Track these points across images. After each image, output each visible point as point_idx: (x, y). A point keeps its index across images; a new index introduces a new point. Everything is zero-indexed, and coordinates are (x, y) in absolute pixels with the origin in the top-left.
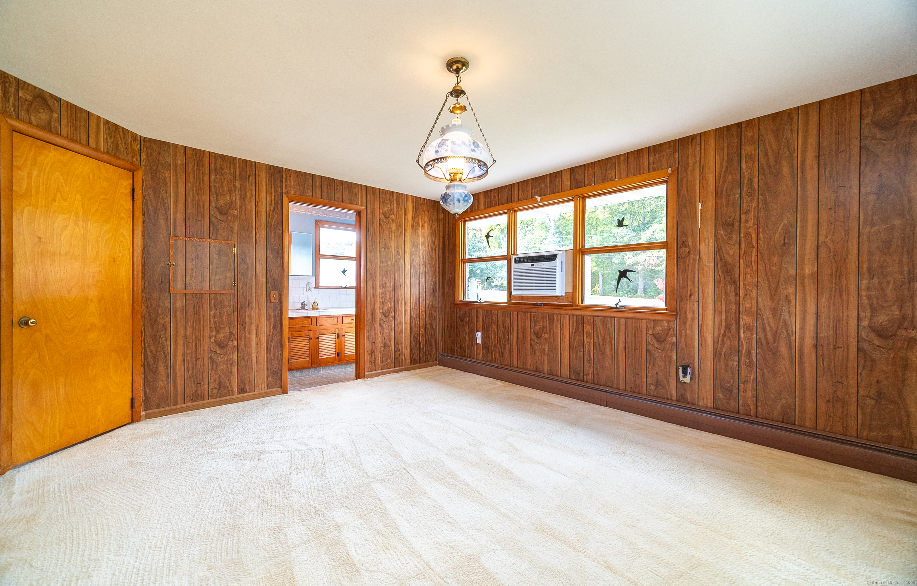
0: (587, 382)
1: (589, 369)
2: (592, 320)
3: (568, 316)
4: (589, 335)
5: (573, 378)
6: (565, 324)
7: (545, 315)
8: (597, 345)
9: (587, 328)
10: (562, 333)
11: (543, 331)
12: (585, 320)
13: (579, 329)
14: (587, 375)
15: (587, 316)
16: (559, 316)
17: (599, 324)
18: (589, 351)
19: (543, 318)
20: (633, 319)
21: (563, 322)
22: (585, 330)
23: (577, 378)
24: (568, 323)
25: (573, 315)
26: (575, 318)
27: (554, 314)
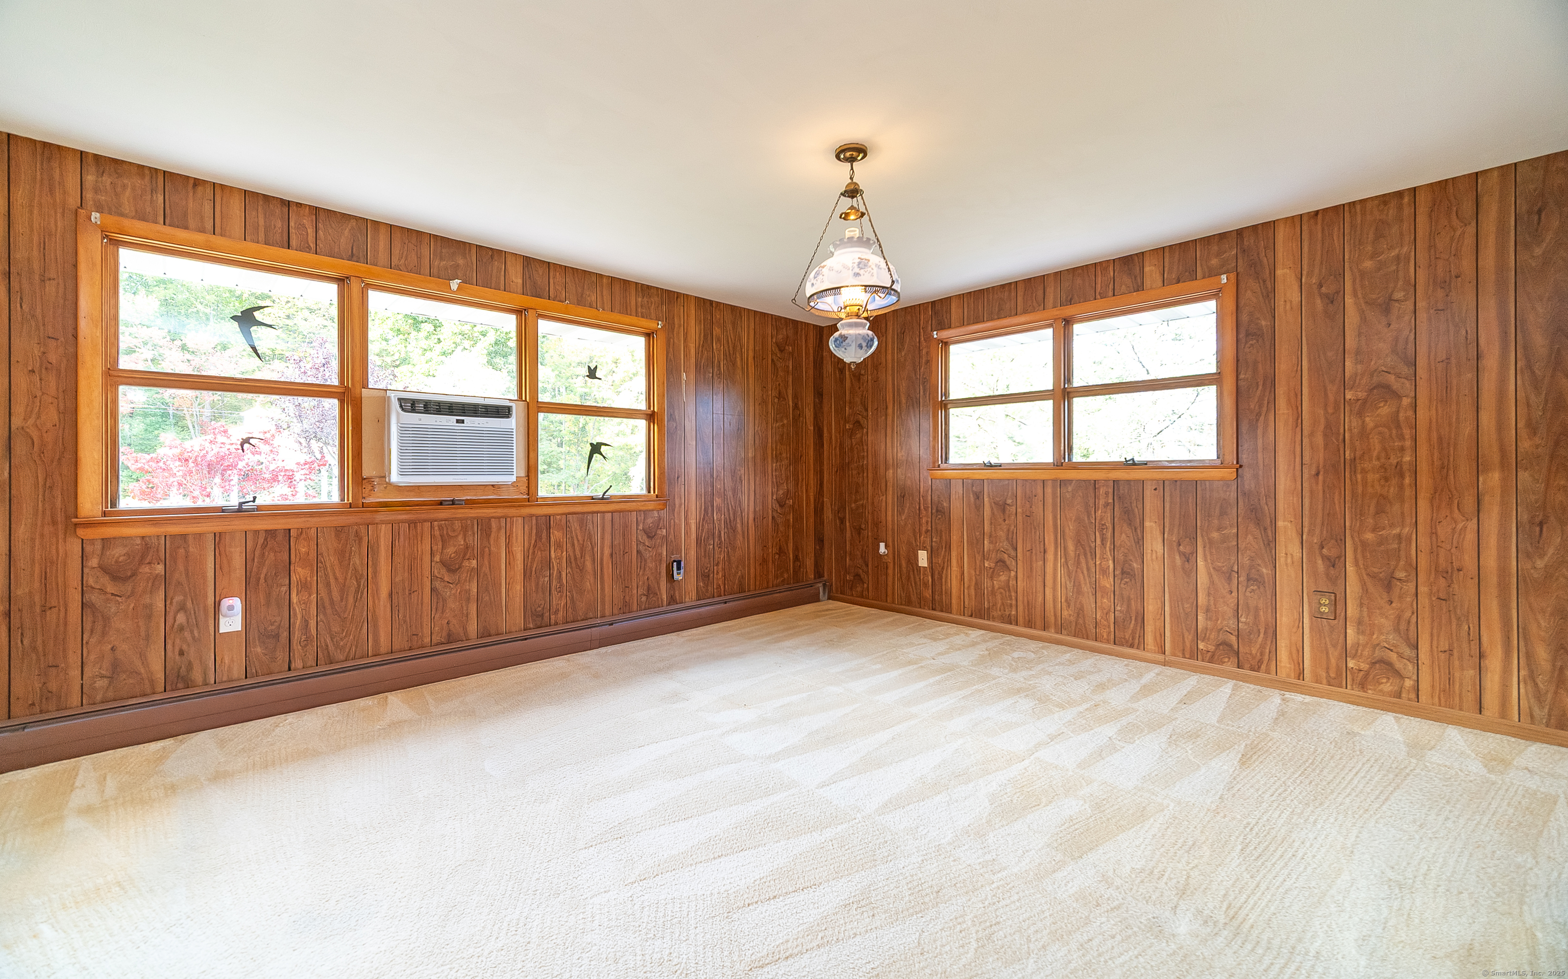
0: (556, 624)
1: (560, 602)
2: (564, 521)
3: (520, 520)
4: (559, 545)
5: (531, 626)
6: (514, 534)
7: (469, 522)
8: (573, 560)
9: (556, 535)
10: (509, 552)
11: (465, 555)
12: (552, 522)
13: (541, 539)
14: (557, 611)
15: (554, 515)
16: (503, 521)
17: (575, 525)
18: (560, 572)
19: (465, 529)
20: (623, 512)
21: (511, 530)
22: (552, 539)
23: (539, 624)
24: (520, 533)
25: (531, 516)
26: (534, 522)
27: (490, 519)
